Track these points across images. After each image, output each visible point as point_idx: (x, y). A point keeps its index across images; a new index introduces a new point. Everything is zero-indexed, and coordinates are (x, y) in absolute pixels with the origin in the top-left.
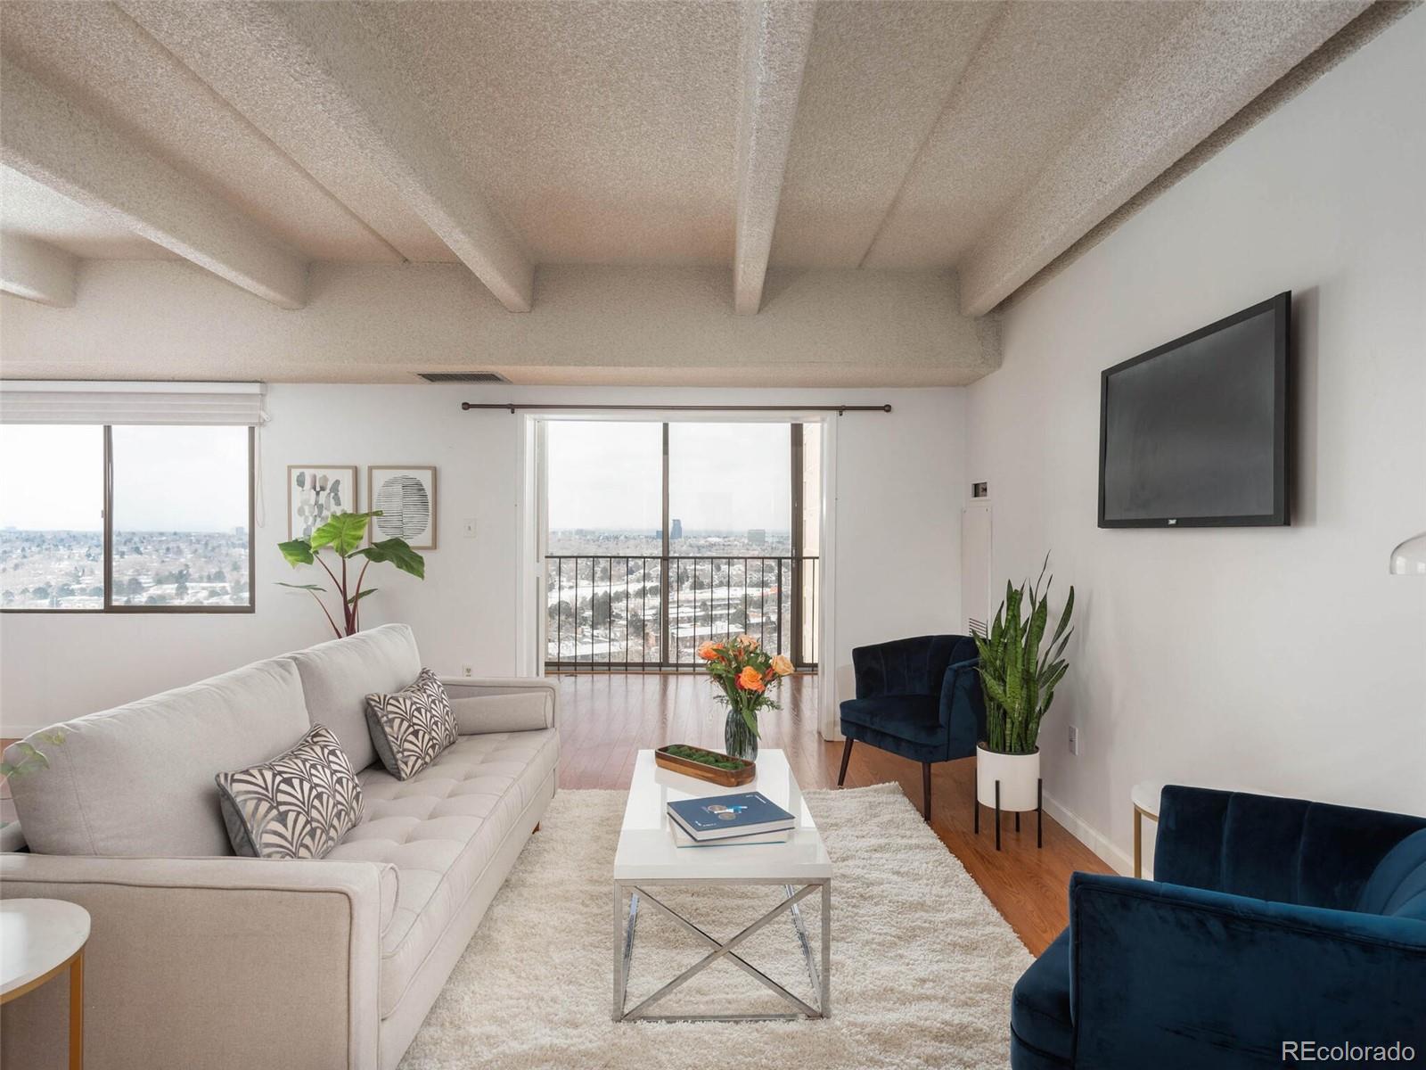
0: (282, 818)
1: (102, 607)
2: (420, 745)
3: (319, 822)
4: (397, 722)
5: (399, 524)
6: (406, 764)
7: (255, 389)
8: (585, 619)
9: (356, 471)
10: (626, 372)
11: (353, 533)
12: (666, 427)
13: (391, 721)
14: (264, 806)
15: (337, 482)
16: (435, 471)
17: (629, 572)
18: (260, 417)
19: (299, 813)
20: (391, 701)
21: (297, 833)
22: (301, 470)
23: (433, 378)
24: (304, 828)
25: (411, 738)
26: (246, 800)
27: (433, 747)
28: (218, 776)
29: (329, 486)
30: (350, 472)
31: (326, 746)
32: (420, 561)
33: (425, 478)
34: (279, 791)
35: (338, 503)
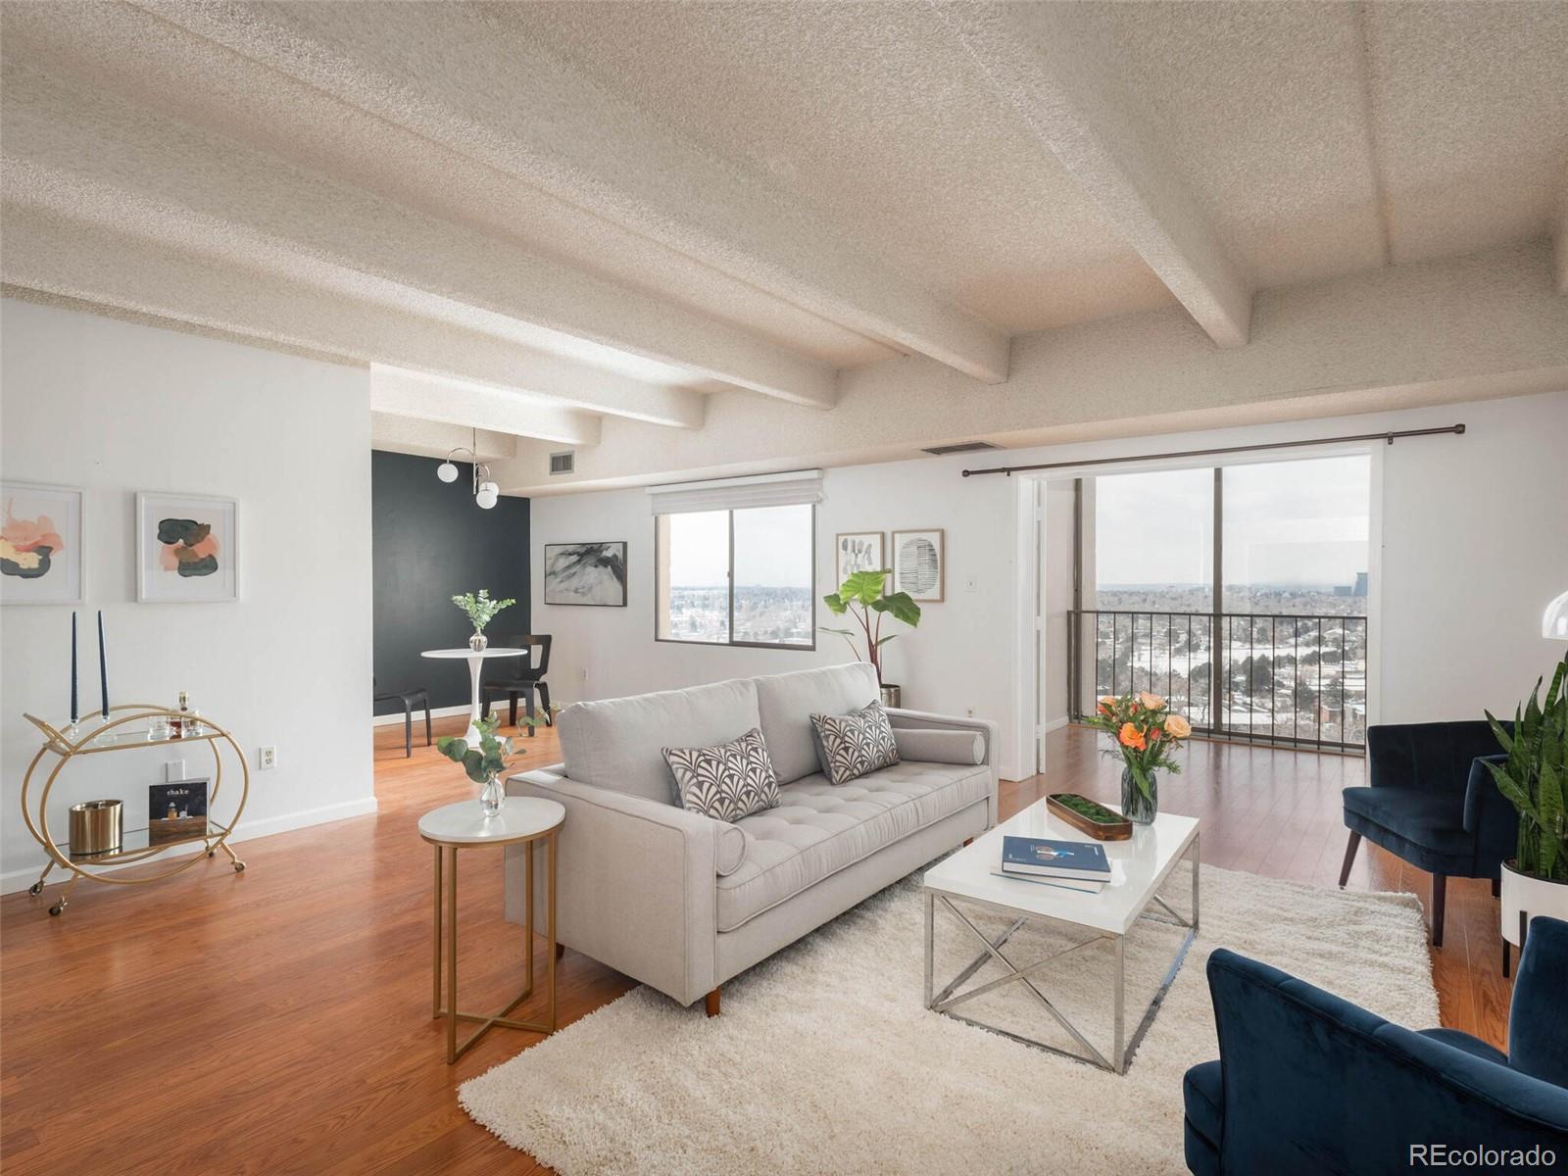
0: (700, 785)
1: (728, 642)
2: (849, 759)
3: (727, 794)
4: (832, 738)
5: (915, 580)
6: (837, 772)
7: (814, 474)
8: (1237, 684)
9: (883, 535)
10: (1102, 425)
11: (873, 588)
12: (1218, 473)
13: (828, 736)
14: (689, 774)
15: (870, 546)
16: (942, 533)
17: (1296, 634)
18: (818, 497)
19: (712, 784)
20: (829, 721)
21: (709, 797)
22: (845, 537)
23: (938, 451)
24: (715, 795)
25: (842, 752)
26: (678, 768)
27: (862, 763)
28: (662, 749)
29: (864, 549)
30: (878, 537)
31: (751, 744)
32: (917, 612)
33: (934, 539)
34: (699, 766)
35: (870, 563)
